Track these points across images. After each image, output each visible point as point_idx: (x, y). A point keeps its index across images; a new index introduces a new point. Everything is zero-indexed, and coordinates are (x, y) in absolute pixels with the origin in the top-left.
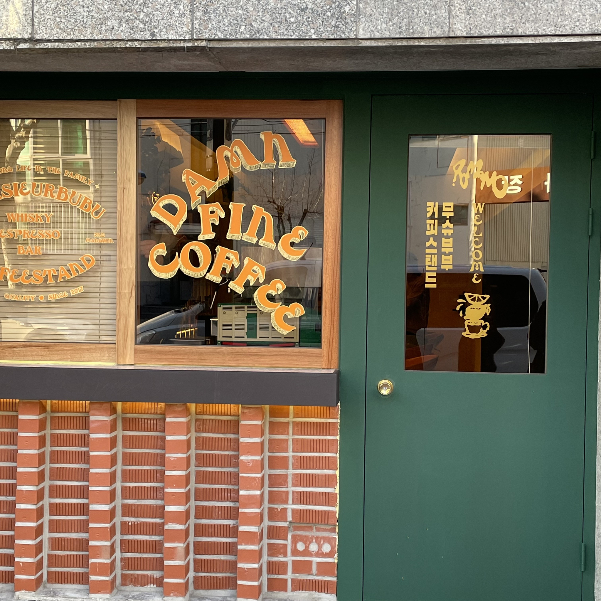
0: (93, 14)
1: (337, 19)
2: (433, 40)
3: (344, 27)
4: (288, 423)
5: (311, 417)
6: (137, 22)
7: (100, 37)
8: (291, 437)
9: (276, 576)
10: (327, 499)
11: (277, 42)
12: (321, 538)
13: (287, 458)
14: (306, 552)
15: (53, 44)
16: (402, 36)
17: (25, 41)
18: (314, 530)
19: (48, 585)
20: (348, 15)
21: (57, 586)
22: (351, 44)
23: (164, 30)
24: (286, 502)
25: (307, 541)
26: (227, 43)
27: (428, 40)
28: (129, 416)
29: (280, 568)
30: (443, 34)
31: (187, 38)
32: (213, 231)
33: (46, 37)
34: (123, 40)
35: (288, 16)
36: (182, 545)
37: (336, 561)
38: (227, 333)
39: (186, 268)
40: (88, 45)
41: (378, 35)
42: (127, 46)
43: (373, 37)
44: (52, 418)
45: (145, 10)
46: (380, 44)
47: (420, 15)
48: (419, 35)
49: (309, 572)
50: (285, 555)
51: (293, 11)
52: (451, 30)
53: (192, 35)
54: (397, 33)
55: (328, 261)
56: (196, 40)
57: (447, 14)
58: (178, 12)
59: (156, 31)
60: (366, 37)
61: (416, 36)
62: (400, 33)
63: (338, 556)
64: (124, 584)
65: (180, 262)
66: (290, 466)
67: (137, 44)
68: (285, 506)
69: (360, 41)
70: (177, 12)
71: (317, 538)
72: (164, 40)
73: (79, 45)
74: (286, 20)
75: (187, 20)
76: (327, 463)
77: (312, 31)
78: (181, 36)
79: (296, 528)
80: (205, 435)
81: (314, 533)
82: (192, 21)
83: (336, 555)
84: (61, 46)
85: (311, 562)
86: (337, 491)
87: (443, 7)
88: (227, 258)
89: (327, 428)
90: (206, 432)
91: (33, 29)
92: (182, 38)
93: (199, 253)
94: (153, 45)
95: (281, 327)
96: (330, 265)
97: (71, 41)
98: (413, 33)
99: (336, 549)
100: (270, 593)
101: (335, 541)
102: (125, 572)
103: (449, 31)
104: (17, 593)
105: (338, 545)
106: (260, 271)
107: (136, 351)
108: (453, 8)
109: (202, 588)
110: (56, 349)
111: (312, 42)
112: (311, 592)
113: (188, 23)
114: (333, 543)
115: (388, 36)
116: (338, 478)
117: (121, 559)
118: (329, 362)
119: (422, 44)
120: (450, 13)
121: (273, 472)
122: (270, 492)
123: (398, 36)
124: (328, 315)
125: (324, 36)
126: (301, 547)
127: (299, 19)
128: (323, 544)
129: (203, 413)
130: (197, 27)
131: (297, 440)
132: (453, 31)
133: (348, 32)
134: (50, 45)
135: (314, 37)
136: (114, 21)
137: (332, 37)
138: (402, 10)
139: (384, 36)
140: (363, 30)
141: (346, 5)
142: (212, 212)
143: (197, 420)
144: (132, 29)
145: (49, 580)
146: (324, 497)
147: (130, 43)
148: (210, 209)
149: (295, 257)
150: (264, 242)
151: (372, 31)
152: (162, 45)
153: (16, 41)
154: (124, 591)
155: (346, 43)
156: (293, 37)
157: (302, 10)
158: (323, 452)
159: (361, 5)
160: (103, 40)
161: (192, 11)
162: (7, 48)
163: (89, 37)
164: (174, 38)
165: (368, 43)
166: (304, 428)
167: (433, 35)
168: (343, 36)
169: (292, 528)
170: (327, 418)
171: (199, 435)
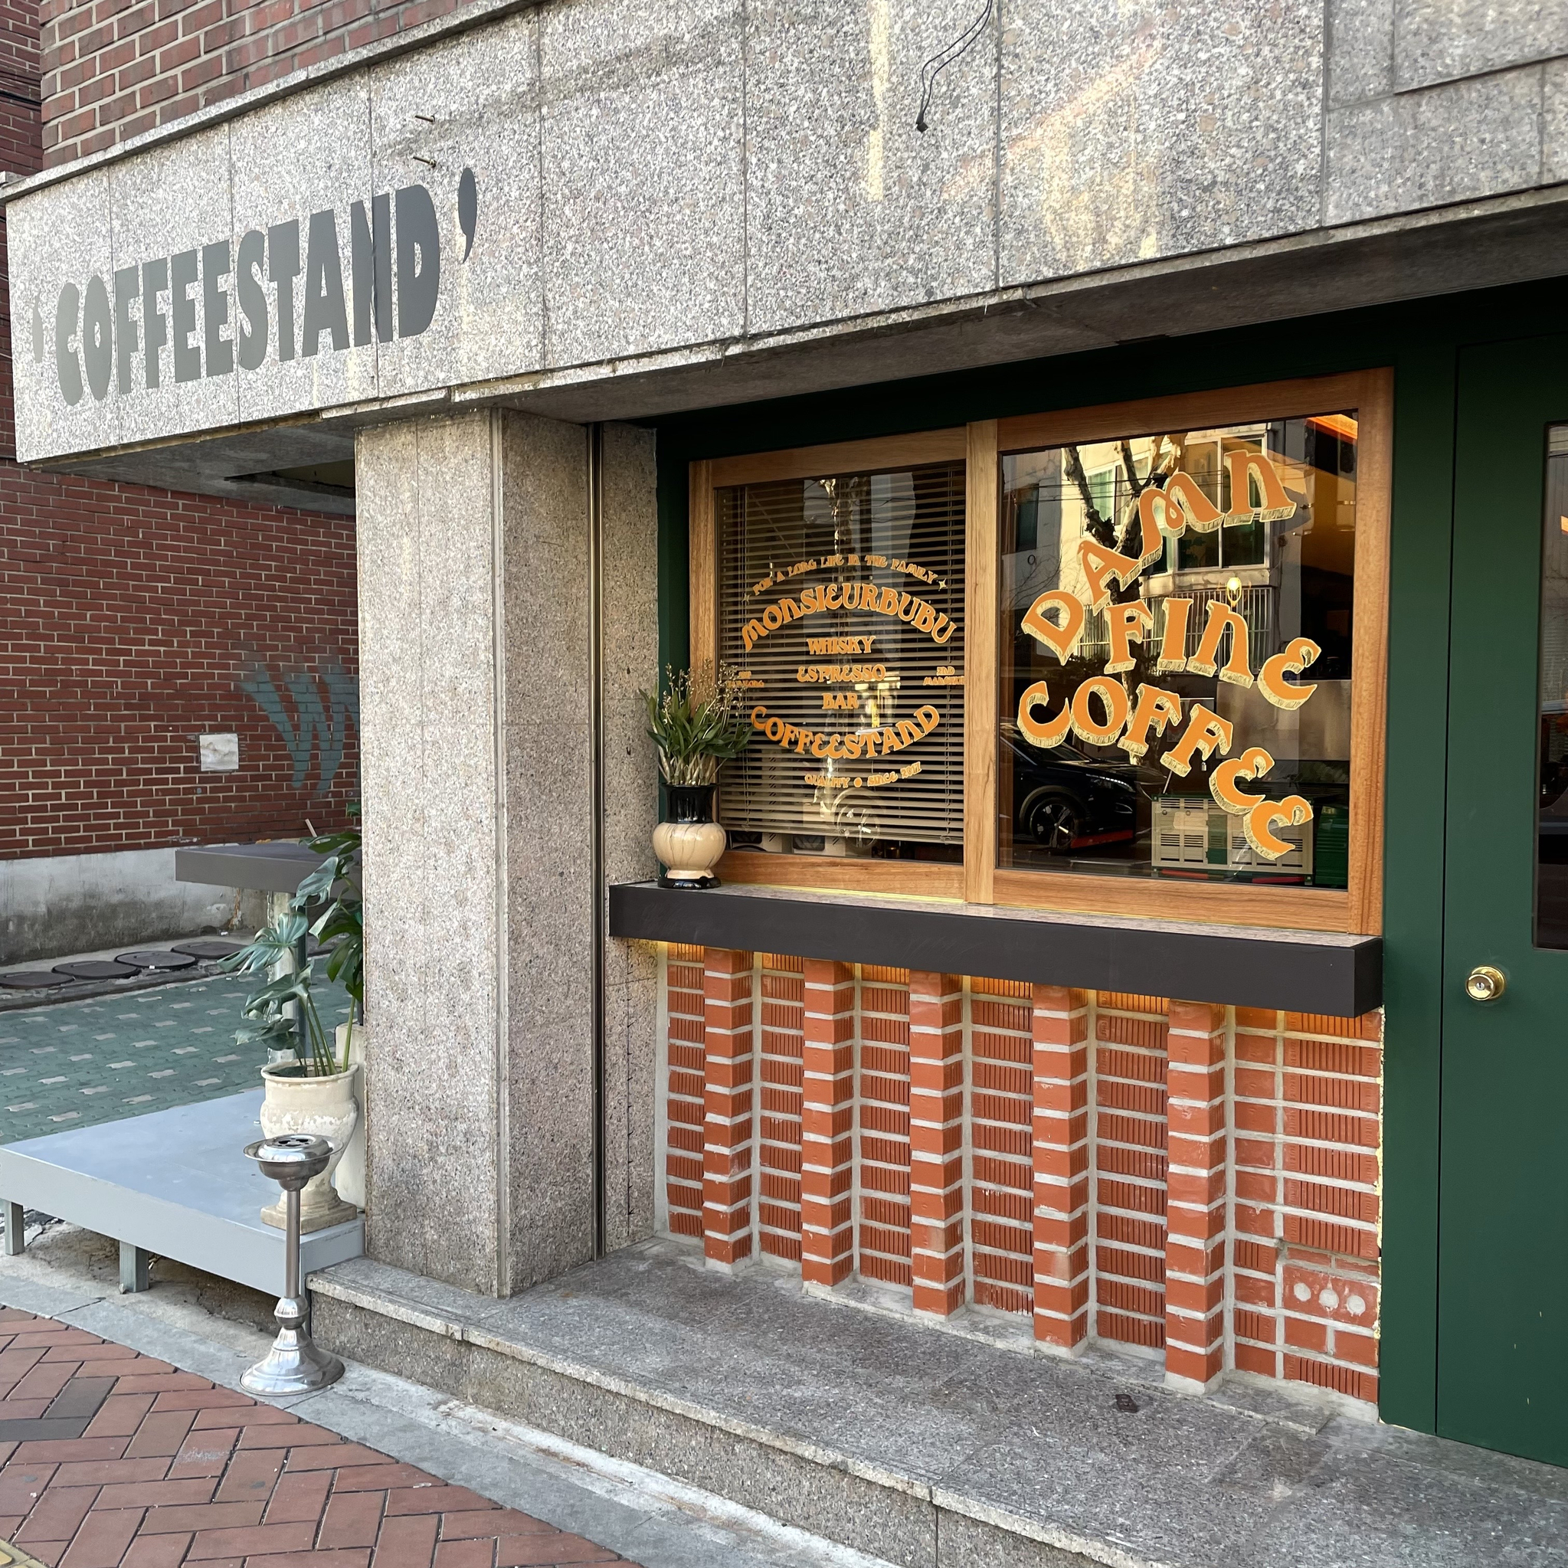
0: (834, 272)
1: (1279, 193)
2: (1502, 200)
3: (1293, 208)
4: (1274, 1040)
5: (1321, 1033)
6: (904, 273)
7: (845, 313)
8: (1280, 1069)
9: (1252, 1342)
10: (1356, 1205)
11: (1157, 266)
12: (1345, 1283)
13: (1271, 1110)
14: (1313, 1306)
15: (776, 338)
16: (1425, 205)
17: (736, 340)
18: (1333, 1262)
19: (861, 1278)
20: (1302, 180)
21: (874, 1282)
22: (1310, 242)
23: (949, 280)
24: (1271, 1199)
25: (1316, 1283)
26: (1061, 284)
27: (1492, 202)
28: (983, 997)
29: (1261, 1327)
30: (1525, 182)
31: (987, 289)
32: (1132, 655)
33: (765, 327)
34: (880, 313)
35: (1176, 207)
36: (1064, 1250)
37: (1377, 1336)
38: (1171, 852)
39: (1082, 727)
40: (829, 332)
41: (1369, 212)
42: (890, 321)
43: (1357, 218)
44: (864, 990)
45: (917, 249)
46: (1376, 230)
47: (1468, 149)
48: (1468, 195)
49: (1320, 1347)
50: (1271, 1304)
51: (1187, 194)
52: (1546, 168)
53: (997, 281)
54: (1414, 201)
55: (1361, 710)
56: (1006, 289)
57: (1535, 134)
58: (971, 241)
59: (934, 284)
60: (1345, 220)
61: (1458, 198)
62: (1421, 198)
63: (1382, 1326)
64: (979, 1301)
65: (1072, 716)
66: (1280, 1127)
67: (905, 317)
68: (1271, 1207)
69: (1332, 232)
70: (969, 241)
71: (1335, 1281)
72: (950, 299)
73: (815, 334)
74: (1173, 217)
75: (986, 254)
76: (1355, 1131)
77: (1226, 229)
78: (976, 286)
79: (1294, 1254)
80: (1114, 1046)
81: (1332, 1270)
82: (996, 252)
83: (1377, 1324)
84: (789, 339)
85: (1323, 1327)
86: (1379, 1192)
87: (1527, 120)
88: (1159, 707)
89: (1355, 1059)
90: (1115, 1041)
91: (745, 317)
92: (980, 290)
93: (1107, 700)
94: (932, 312)
95: (1264, 845)
96: (1366, 716)
97: (803, 328)
98: (1453, 192)
99: (1378, 1309)
100: (1241, 1372)
101: (1375, 1295)
102: (979, 1279)
103: (1540, 173)
104: (806, 1284)
105: (1381, 1304)
106: (1222, 732)
107: (996, 880)
108: (1549, 117)
109: (1111, 1337)
110: (878, 870)
111: (1228, 253)
112: (1323, 1388)
113: (990, 259)
114: (1371, 1298)
115: (1391, 211)
116: (1381, 1165)
117: (974, 1254)
118: (1364, 918)
119: (1476, 213)
120: (1542, 129)
121: (1245, 1134)
122: (1238, 1173)
123: (1416, 206)
124: (1361, 822)
125: (1251, 236)
126: (1302, 1293)
127: (1198, 209)
128: (1350, 1295)
129: (1109, 1005)
130: (1006, 263)
131: (1293, 1076)
132: (1550, 170)
133: (1304, 218)
134: (771, 342)
135: (1229, 241)
136: (866, 280)
137: (1267, 235)
138: (1425, 144)
139: (1384, 213)
140: (1337, 207)
141: (1298, 160)
142: (1130, 619)
143: (1099, 1017)
144: (896, 289)
145: (863, 1269)
146: (1350, 1200)
147: (893, 316)
148: (1127, 614)
149: (1292, 702)
150: (1230, 673)
151: (1357, 205)
152: (946, 309)
153: (725, 343)
154: (978, 1313)
155: (1300, 243)
156: (1186, 250)
157: (1205, 189)
158: (1346, 1106)
159: (1332, 154)
160: (851, 318)
161: (996, 235)
162: (712, 357)
163: (829, 317)
164: (966, 292)
165: (1349, 235)
166: (1306, 1053)
167: (1501, 189)
168: (1292, 229)
169: (1286, 1252)
170: (1355, 1037)
171: (1103, 1045)
